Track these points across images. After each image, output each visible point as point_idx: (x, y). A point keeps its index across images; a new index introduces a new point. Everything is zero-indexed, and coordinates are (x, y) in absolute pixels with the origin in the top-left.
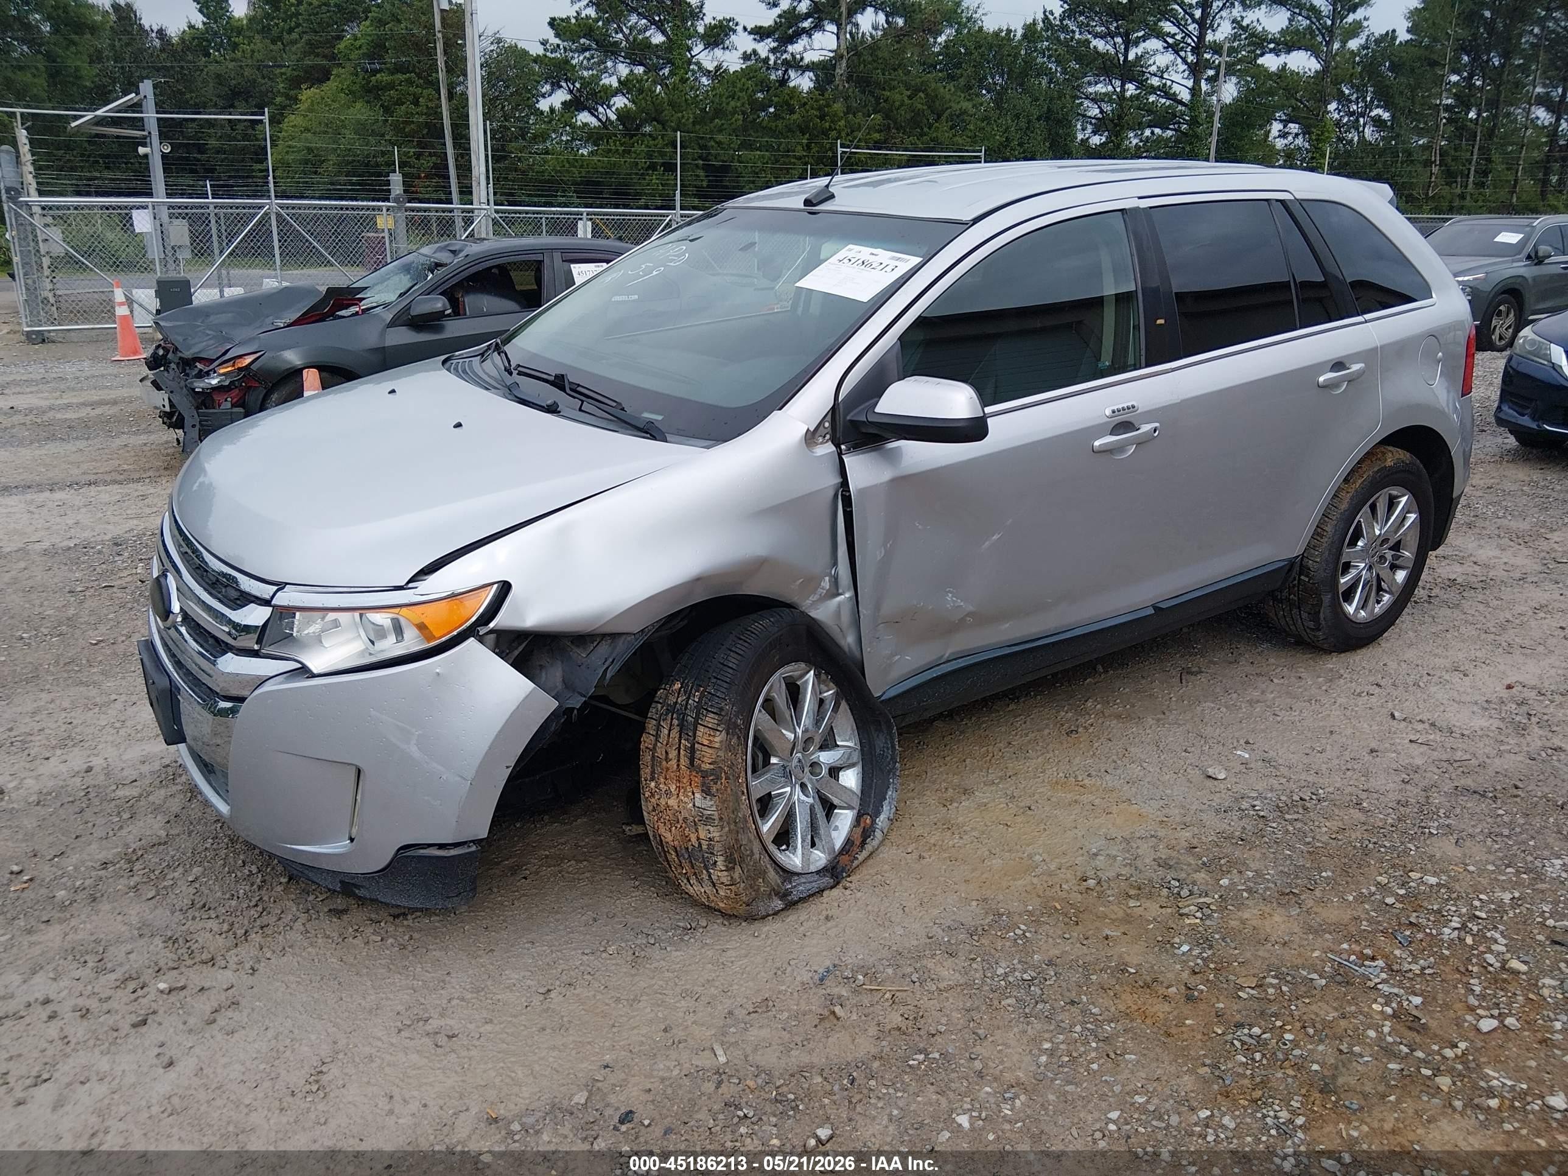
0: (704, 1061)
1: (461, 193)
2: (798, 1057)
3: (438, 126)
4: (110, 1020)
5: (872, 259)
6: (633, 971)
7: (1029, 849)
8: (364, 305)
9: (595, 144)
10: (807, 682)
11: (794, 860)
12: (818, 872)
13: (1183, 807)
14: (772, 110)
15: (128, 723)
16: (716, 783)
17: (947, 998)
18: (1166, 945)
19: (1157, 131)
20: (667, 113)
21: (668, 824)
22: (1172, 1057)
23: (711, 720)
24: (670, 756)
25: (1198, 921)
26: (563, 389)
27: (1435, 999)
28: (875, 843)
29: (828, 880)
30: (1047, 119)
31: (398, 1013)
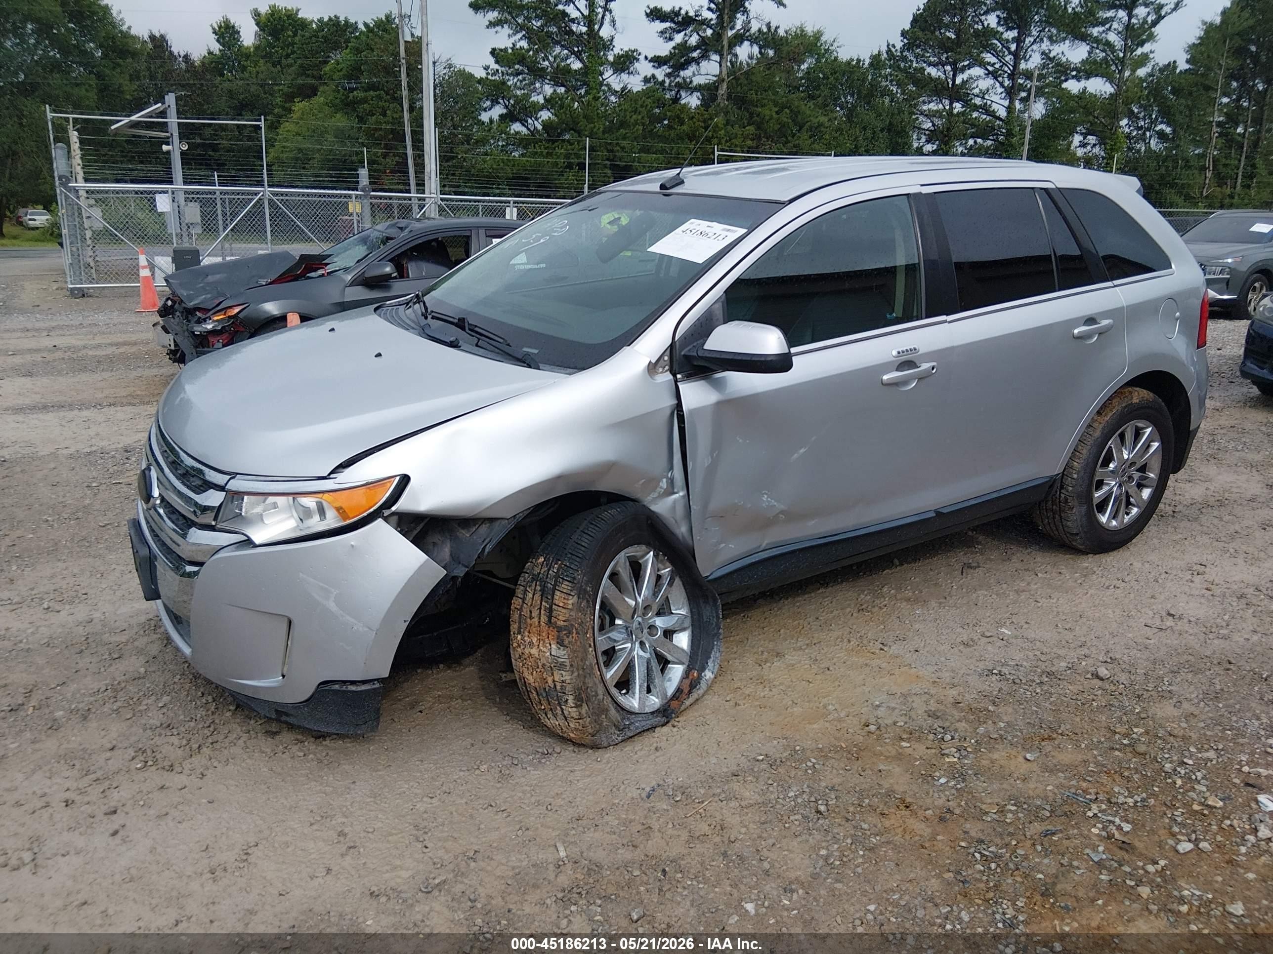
0: (548, 855)
1: (418, 185)
2: (625, 854)
3: (401, 132)
4: (88, 809)
5: (708, 230)
6: (499, 785)
7: (825, 701)
8: (329, 268)
9: (524, 148)
10: (647, 561)
11: (633, 702)
12: (652, 713)
13: (953, 671)
14: (666, 122)
15: (123, 587)
16: (568, 637)
17: (747, 813)
18: (928, 778)
19: (979, 141)
20: (583, 123)
21: (530, 669)
22: (923, 864)
23: (565, 586)
24: (533, 615)
25: (956, 760)
26: (463, 329)
27: (1143, 826)
28: (701, 692)
29: (660, 719)
30: (889, 131)
31: (312, 811)
